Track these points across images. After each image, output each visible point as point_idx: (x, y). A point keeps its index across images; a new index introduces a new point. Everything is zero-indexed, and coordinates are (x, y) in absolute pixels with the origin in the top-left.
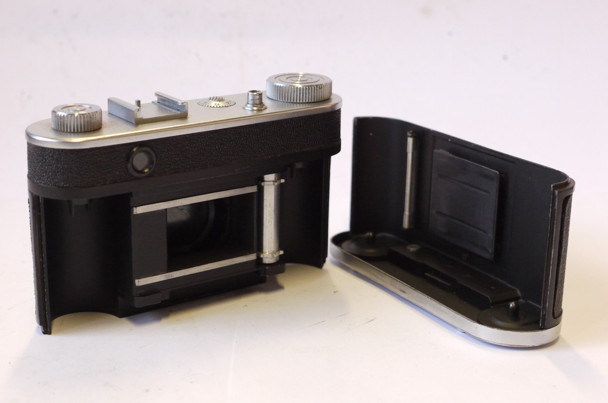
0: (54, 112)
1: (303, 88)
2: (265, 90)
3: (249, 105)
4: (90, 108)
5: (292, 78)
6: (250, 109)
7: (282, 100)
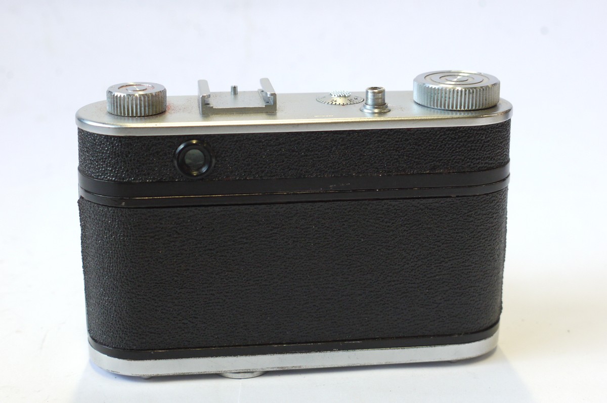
0: (110, 92)
1: (461, 91)
2: (412, 90)
3: (368, 107)
4: (153, 87)
5: (448, 78)
6: (370, 112)
7: (437, 106)
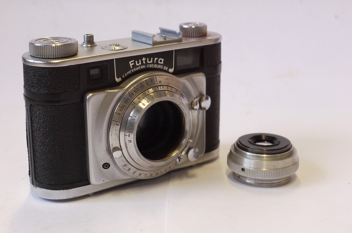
5: (48, 41)
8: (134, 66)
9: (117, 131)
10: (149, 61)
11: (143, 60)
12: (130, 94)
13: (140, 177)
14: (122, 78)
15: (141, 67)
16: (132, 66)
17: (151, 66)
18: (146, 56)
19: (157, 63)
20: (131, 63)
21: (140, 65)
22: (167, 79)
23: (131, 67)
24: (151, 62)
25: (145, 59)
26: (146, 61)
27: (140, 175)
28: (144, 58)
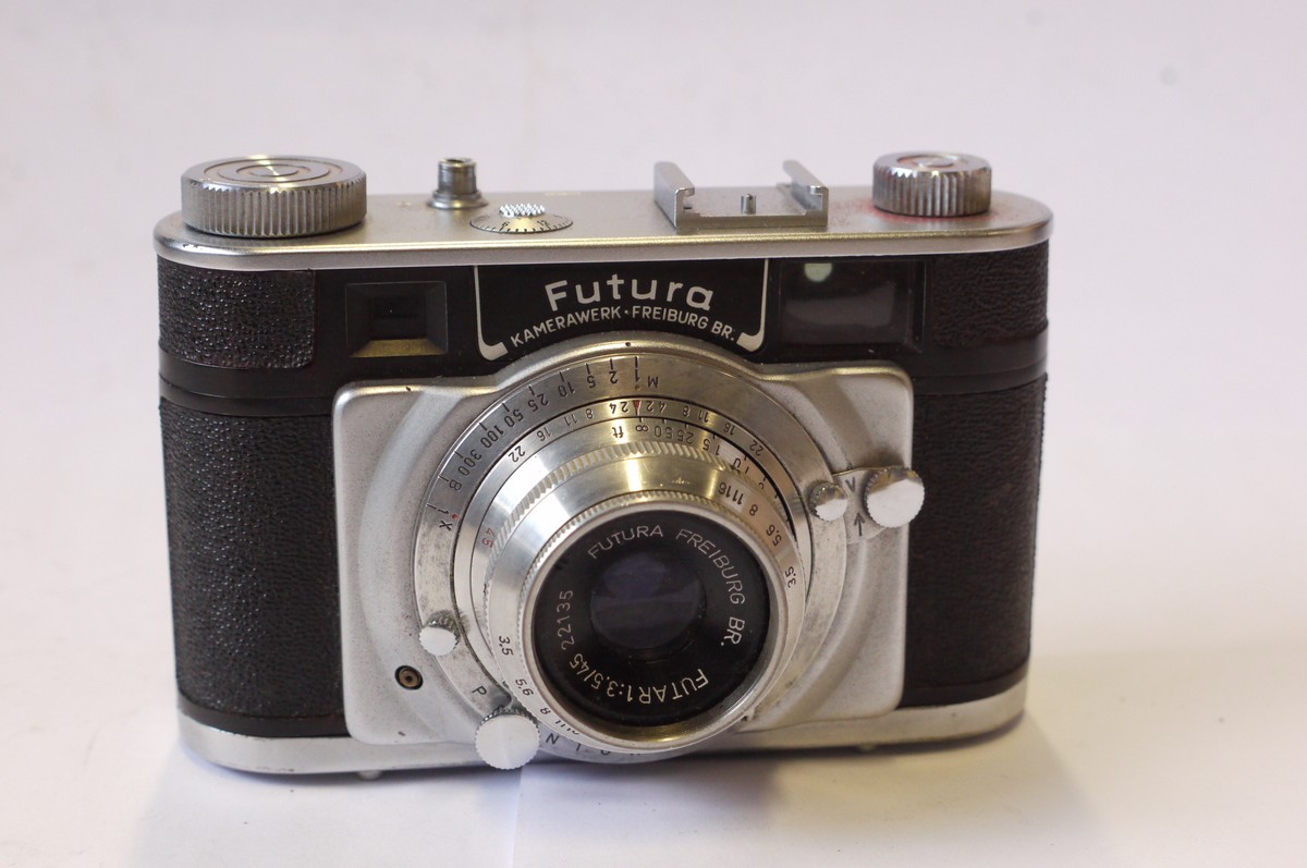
8: (569, 305)
9: (444, 549)
10: (640, 291)
11: (611, 286)
12: (510, 414)
13: (555, 748)
14: (509, 345)
15: (599, 312)
16: (557, 301)
17: (651, 315)
18: (627, 270)
19: (679, 302)
20: (555, 291)
21: (594, 304)
22: (690, 374)
23: (554, 308)
24: (652, 295)
25: (622, 282)
26: (625, 290)
27: (554, 742)
28: (615, 277)
